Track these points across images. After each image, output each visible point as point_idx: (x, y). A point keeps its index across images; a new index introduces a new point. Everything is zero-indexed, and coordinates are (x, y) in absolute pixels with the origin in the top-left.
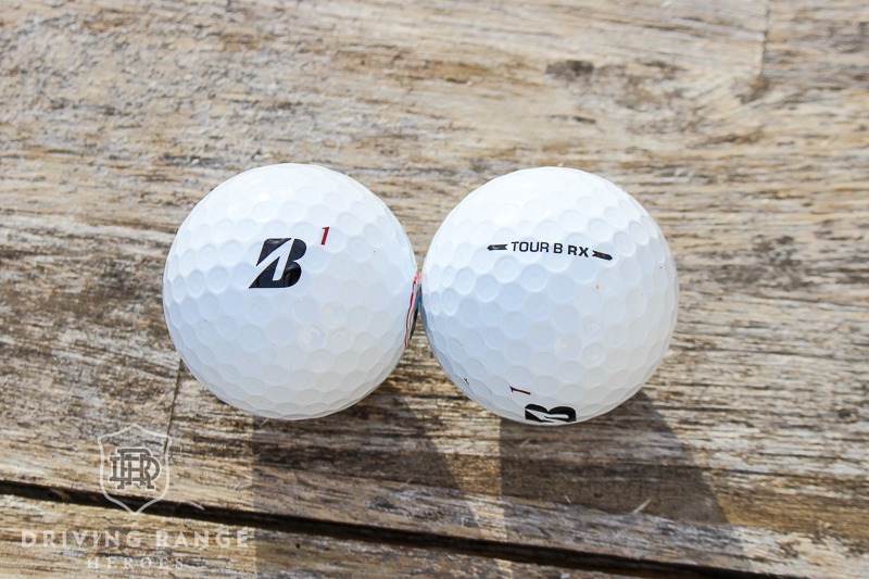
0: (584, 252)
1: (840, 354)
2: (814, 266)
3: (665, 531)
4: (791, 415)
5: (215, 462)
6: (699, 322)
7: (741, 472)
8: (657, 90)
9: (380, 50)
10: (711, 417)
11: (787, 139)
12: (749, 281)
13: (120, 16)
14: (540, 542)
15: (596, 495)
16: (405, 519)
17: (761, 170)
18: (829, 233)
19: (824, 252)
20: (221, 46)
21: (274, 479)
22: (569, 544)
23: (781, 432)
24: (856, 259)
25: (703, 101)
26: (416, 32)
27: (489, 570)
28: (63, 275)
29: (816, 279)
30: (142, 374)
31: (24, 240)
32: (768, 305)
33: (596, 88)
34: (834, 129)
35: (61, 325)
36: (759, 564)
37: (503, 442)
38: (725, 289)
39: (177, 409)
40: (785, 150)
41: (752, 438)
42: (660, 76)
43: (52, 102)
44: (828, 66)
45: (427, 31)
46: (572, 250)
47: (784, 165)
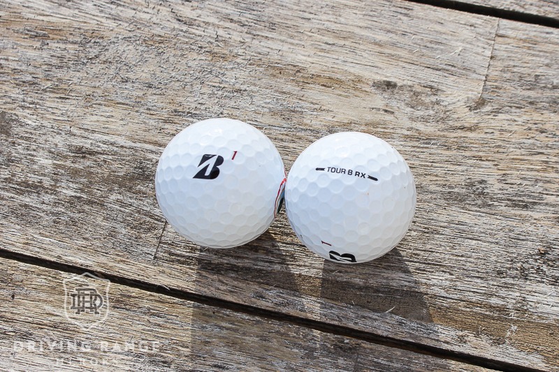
0: (363, 175)
1: (503, 242)
2: (495, 197)
3: (401, 324)
4: (472, 271)
5: (178, 266)
6: (432, 219)
7: (444, 297)
8: (427, 100)
9: (290, 67)
10: (433, 268)
11: (491, 131)
12: (461, 201)
13: (162, 39)
14: (336, 323)
15: (368, 302)
16: (270, 305)
17: (474, 146)
18: (505, 180)
19: (500, 189)
20: (210, 59)
21: (207, 278)
22: (351, 325)
23: (466, 279)
24: (516, 195)
25: (450, 108)
26: (310, 59)
27: (308, 334)
28: (115, 166)
29: (496, 203)
30: (148, 219)
31: (99, 146)
32: (469, 214)
33: (397, 96)
34: (515, 128)
35: (111, 190)
36: (446, 345)
37: (324, 270)
38: (448, 204)
39: (163, 238)
40: (489, 136)
41: (452, 281)
42: (430, 93)
43: (122, 78)
44: (516, 96)
45: (315, 59)
46: (357, 174)
47: (486, 144)
